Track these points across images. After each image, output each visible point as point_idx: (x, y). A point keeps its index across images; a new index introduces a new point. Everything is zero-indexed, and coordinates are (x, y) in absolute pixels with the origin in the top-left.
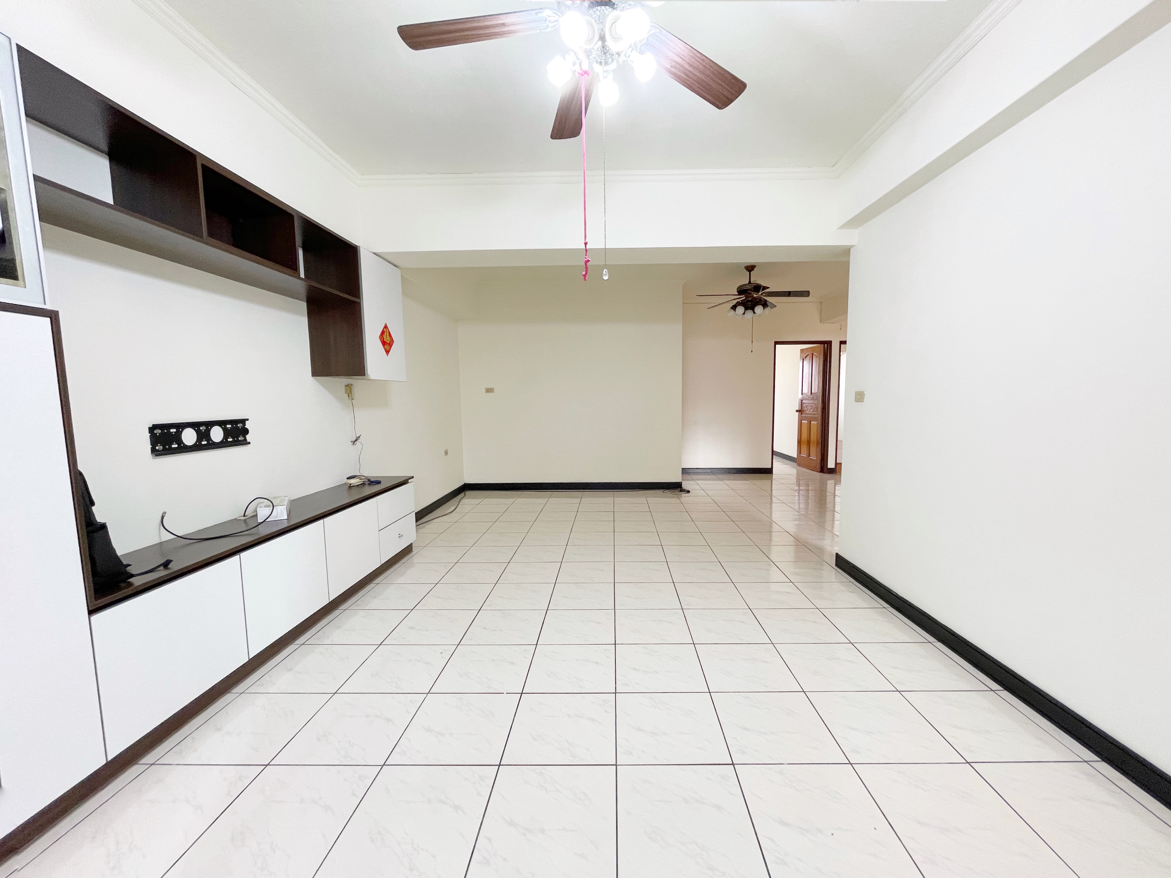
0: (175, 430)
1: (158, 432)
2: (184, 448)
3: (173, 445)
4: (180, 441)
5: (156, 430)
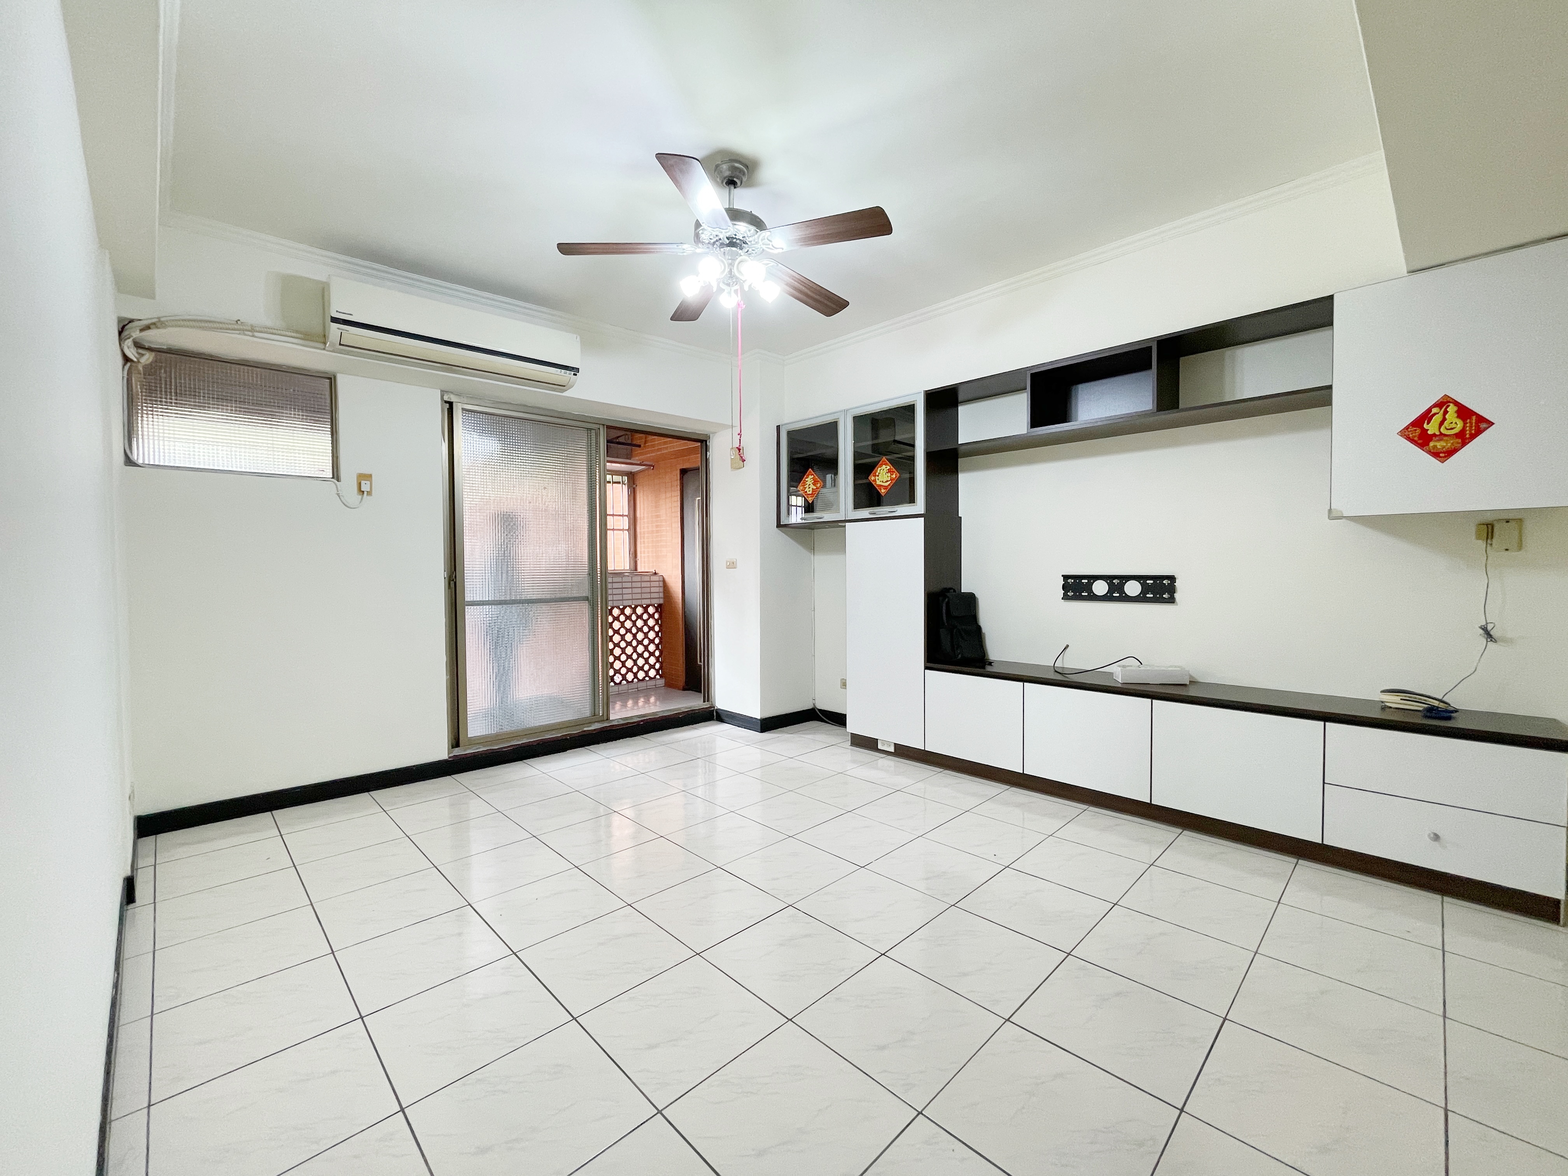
0: (1085, 581)
1: (1071, 581)
2: (1093, 598)
3: (1083, 592)
4: (1090, 590)
5: (1069, 581)
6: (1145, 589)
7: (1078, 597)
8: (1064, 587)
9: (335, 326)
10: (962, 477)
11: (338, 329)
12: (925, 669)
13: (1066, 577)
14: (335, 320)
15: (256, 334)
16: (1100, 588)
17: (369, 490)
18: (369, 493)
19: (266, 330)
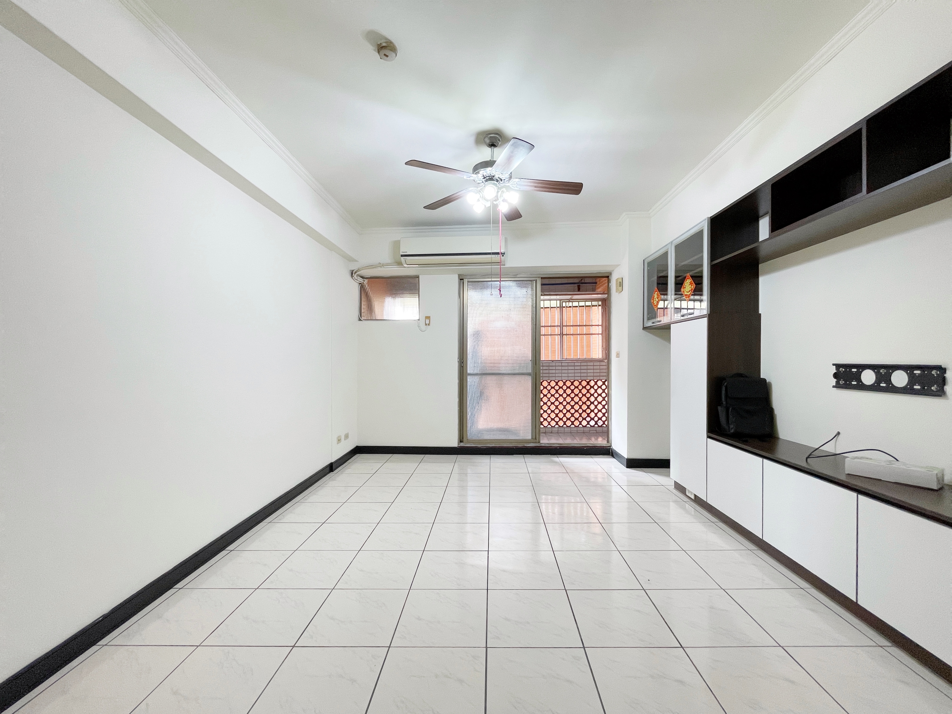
0: (855, 370)
1: (842, 370)
2: (861, 387)
3: (853, 381)
4: (859, 380)
5: (841, 369)
6: (912, 380)
7: (847, 386)
8: (835, 376)
9: (402, 258)
10: (762, 280)
11: (404, 259)
12: (707, 438)
13: (838, 366)
14: (402, 256)
15: (385, 267)
16: (869, 377)
17: (428, 323)
18: (429, 324)
19: (388, 265)
